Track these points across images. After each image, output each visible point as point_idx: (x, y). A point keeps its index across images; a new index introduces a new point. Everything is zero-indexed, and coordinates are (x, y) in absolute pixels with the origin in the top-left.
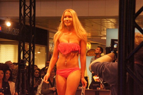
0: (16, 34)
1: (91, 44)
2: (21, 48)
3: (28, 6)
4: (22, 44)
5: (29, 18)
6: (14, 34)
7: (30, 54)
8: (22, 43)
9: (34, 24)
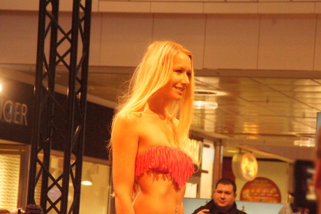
0: (18, 119)
1: (258, 160)
2: (38, 167)
3: (66, 32)
4: (41, 156)
5: (67, 70)
6: (9, 121)
7: (64, 190)
8: (42, 151)
9: (84, 91)
